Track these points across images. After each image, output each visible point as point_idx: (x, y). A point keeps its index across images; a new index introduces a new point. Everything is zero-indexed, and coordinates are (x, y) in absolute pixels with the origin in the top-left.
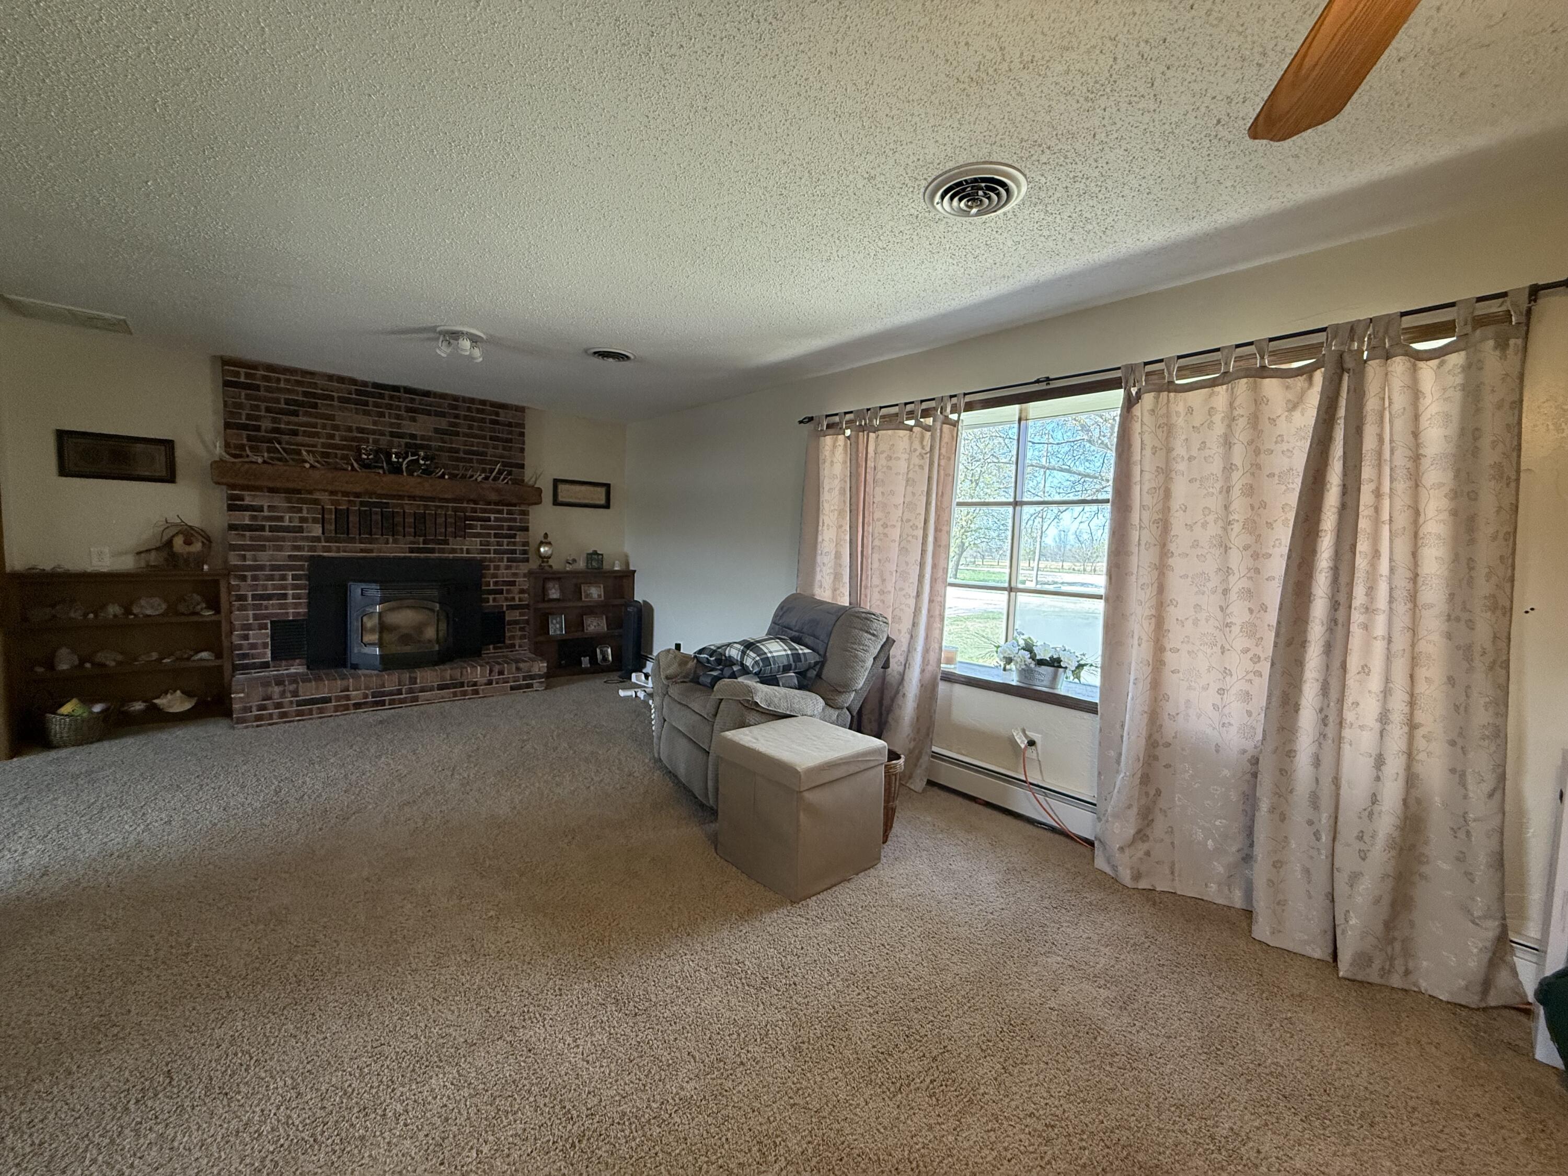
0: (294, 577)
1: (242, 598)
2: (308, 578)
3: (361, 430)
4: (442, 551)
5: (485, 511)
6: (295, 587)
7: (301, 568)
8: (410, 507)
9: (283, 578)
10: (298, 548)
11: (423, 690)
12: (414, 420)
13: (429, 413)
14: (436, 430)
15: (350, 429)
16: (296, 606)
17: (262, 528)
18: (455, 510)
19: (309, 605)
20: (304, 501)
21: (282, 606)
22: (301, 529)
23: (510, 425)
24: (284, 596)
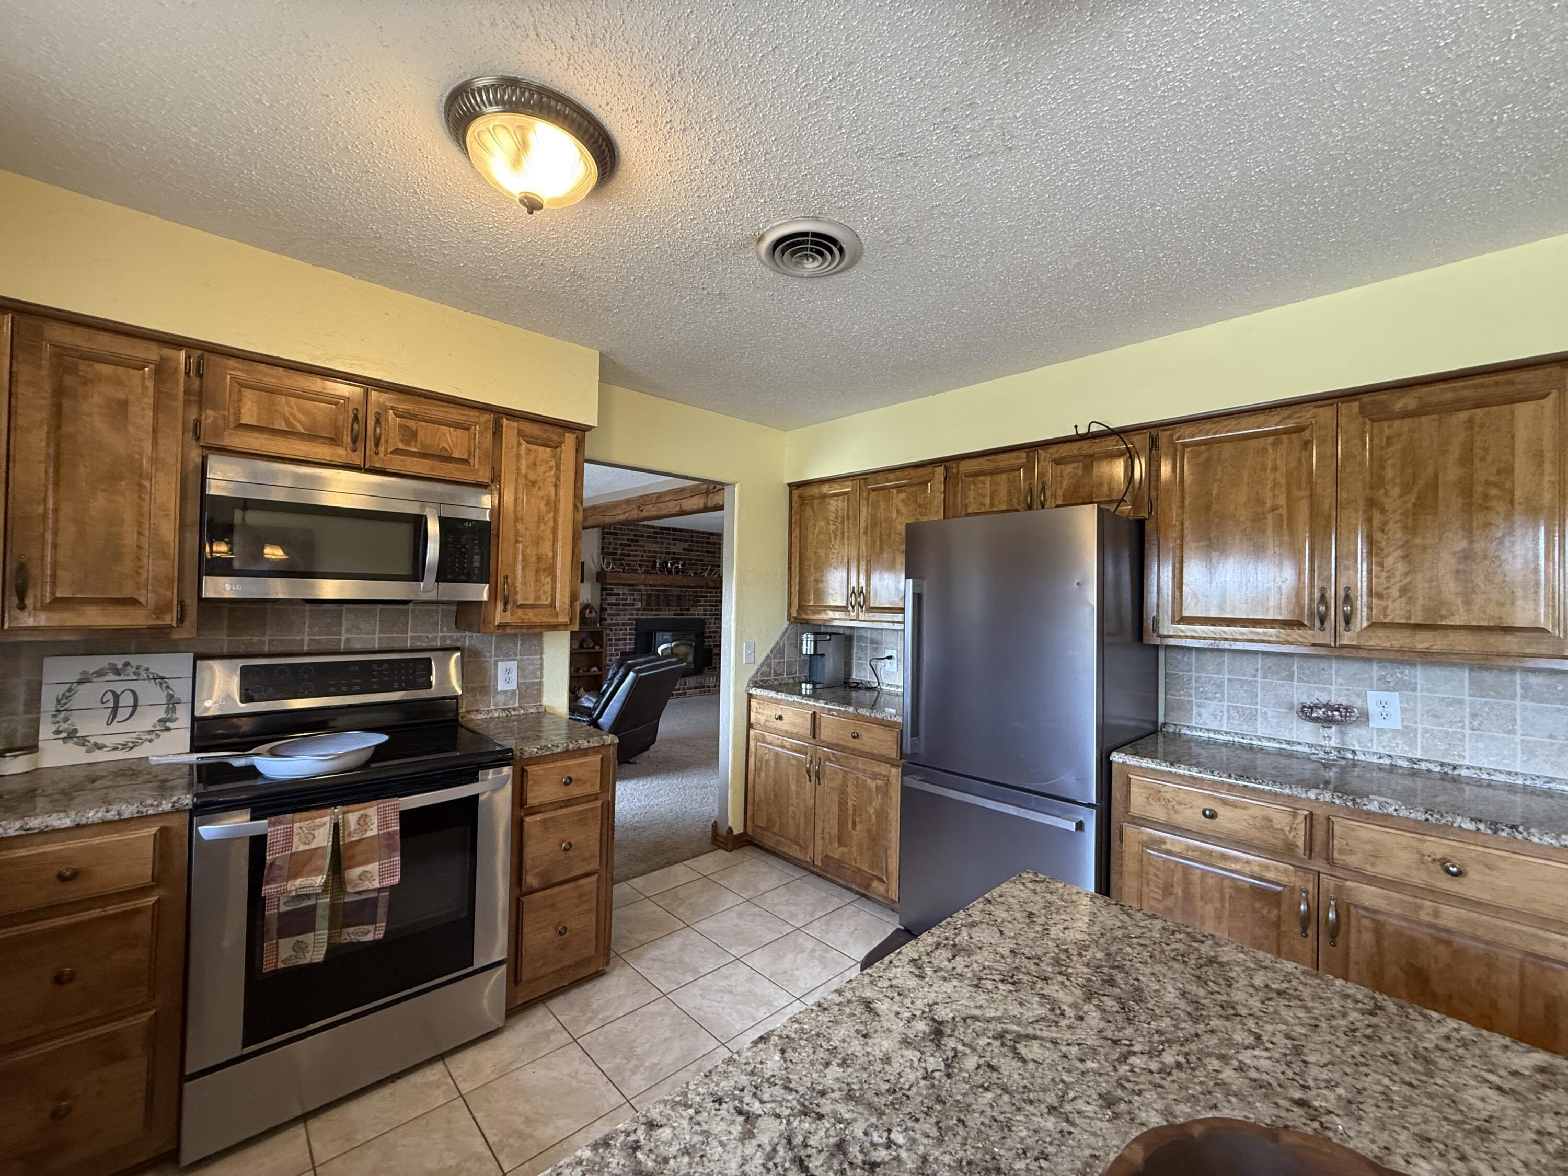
0: (630, 629)
1: (611, 640)
2: (636, 630)
3: (654, 552)
4: (687, 614)
5: (706, 592)
6: (630, 634)
7: (632, 624)
8: (676, 591)
9: (626, 630)
10: (632, 614)
11: (688, 689)
12: (675, 545)
13: (681, 540)
14: (684, 550)
15: (650, 552)
16: (630, 644)
17: (619, 605)
18: (693, 592)
19: (635, 644)
20: (635, 590)
21: (625, 644)
22: (633, 605)
23: (715, 544)
24: (625, 639)
